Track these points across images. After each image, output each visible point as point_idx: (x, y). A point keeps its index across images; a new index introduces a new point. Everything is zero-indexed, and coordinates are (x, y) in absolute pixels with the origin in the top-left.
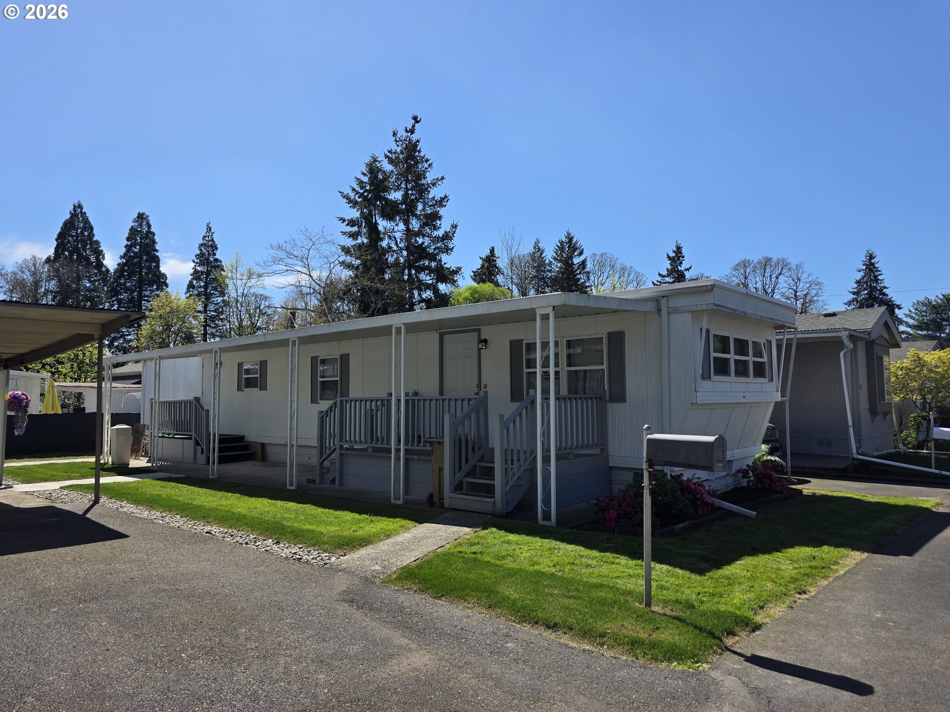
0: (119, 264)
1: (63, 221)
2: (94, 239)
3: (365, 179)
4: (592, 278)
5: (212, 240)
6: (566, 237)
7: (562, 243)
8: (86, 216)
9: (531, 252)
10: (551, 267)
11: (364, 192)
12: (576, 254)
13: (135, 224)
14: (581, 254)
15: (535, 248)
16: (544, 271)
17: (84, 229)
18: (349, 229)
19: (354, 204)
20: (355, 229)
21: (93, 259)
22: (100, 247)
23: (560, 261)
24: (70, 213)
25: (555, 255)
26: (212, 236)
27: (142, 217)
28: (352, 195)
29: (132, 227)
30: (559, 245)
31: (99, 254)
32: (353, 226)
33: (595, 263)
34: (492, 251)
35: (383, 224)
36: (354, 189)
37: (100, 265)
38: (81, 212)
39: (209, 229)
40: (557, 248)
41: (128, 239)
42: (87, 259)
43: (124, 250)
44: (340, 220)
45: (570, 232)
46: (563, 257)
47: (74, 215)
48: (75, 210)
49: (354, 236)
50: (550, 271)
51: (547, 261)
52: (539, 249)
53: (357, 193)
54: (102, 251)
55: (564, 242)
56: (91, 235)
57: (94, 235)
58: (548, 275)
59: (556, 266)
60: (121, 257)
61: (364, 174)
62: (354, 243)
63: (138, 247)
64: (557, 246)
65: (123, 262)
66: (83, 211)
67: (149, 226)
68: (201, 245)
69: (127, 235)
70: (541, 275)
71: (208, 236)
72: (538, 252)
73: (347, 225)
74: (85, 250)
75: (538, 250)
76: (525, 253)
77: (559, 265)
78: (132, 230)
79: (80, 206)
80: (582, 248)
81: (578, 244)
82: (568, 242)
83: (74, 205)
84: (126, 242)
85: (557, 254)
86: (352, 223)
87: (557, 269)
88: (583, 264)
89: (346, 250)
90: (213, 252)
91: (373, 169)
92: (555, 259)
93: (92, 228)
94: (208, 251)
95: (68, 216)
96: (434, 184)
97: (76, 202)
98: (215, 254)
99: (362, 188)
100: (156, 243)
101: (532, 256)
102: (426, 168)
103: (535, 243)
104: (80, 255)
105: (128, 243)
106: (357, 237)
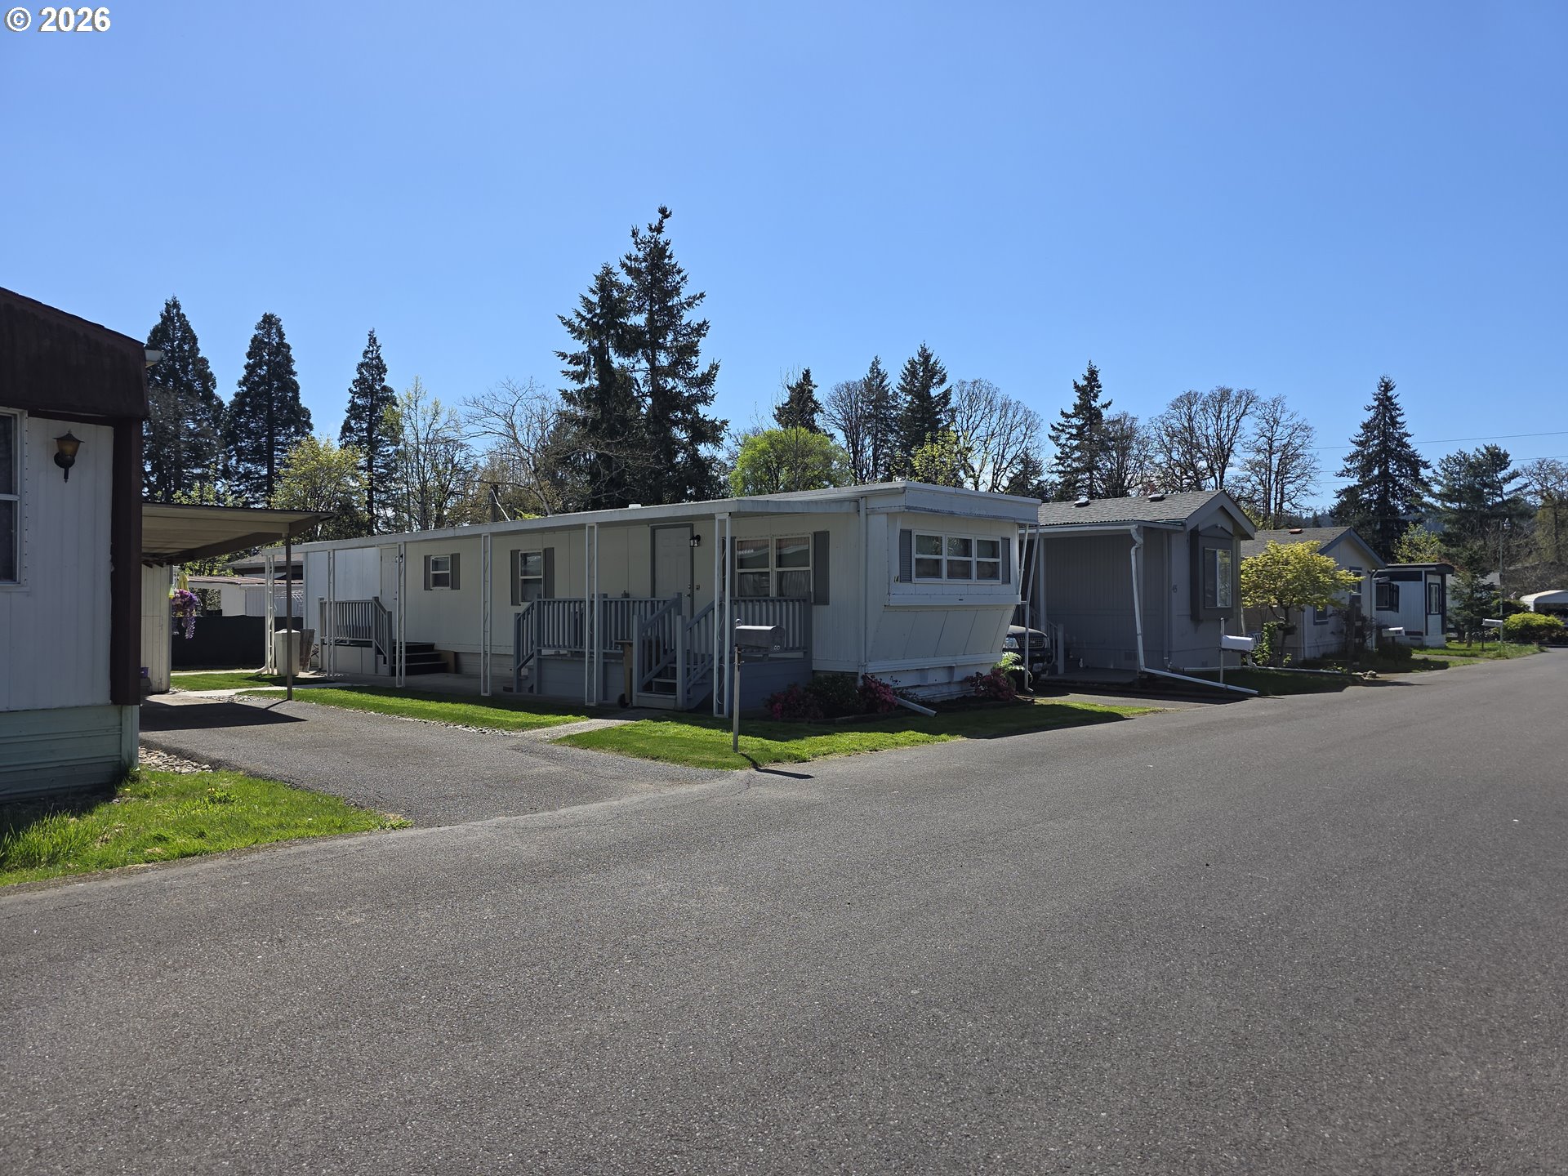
0: (237, 395)
1: (152, 328)
2: (200, 356)
3: (595, 299)
4: (958, 419)
5: (378, 357)
6: (920, 355)
7: (912, 363)
8: (185, 320)
9: (866, 378)
10: (896, 402)
11: (592, 317)
12: (935, 381)
13: (260, 332)
14: (942, 381)
15: (872, 371)
16: (887, 408)
17: (183, 340)
18: (572, 368)
19: (578, 333)
20: (580, 368)
21: (197, 385)
22: (208, 368)
23: (910, 392)
24: (161, 315)
25: (902, 383)
26: (377, 351)
27: (270, 320)
28: (576, 321)
29: (255, 336)
30: (909, 367)
31: (207, 379)
32: (577, 364)
33: (964, 396)
34: (807, 375)
35: (617, 361)
36: (579, 315)
37: (208, 396)
38: (178, 314)
39: (373, 340)
40: (906, 371)
41: (249, 356)
42: (189, 387)
43: (244, 372)
44: (559, 356)
45: (926, 347)
46: (915, 387)
47: (167, 319)
48: (168, 311)
50: (894, 408)
51: (890, 393)
52: (879, 373)
53: (584, 319)
54: (211, 374)
55: (916, 363)
56: (194, 350)
57: (198, 350)
58: (892, 413)
59: (904, 399)
60: (240, 384)
61: (594, 292)
62: (579, 387)
63: (265, 367)
64: (906, 369)
65: (243, 390)
66: (181, 312)
67: (281, 335)
68: (362, 365)
69: (248, 350)
70: (881, 413)
71: (372, 352)
72: (877, 377)
73: (570, 363)
74: (186, 373)
75: (877, 374)
76: (857, 380)
77: (909, 398)
78: (255, 340)
79: (176, 305)
80: (944, 372)
81: (939, 366)
82: (923, 362)
83: (166, 304)
84: (246, 361)
85: (906, 382)
86: (576, 359)
87: (906, 405)
88: (946, 396)
90: (380, 377)
91: (605, 283)
92: (903, 389)
93: (194, 339)
94: (372, 375)
95: (159, 320)
96: (690, 304)
97: (170, 299)
98: (383, 380)
99: (590, 311)
100: (293, 361)
101: (868, 384)
102: (678, 283)
103: (873, 363)
104: (178, 380)
105: (250, 361)
106: (584, 379)
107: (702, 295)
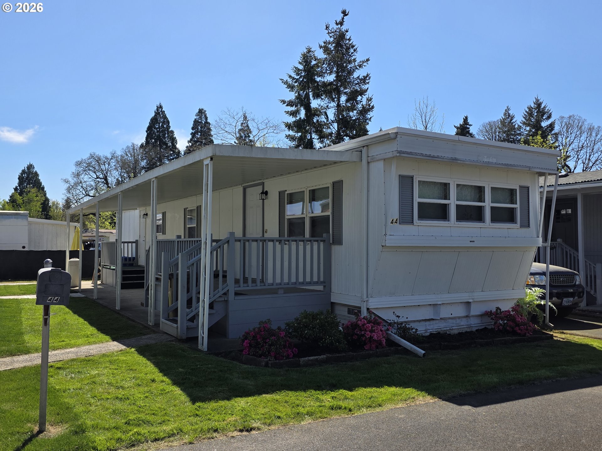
0: (187, 147)
1: (151, 118)
2: (170, 130)
3: (301, 67)
4: (560, 139)
5: (248, 126)
6: (535, 104)
7: (530, 108)
8: (164, 114)
9: (501, 119)
10: (520, 131)
11: (300, 78)
12: (544, 118)
13: (197, 117)
14: (549, 117)
15: (505, 114)
16: (515, 135)
17: (163, 122)
18: (290, 109)
19: (291, 87)
20: (294, 108)
21: (170, 144)
22: (174, 135)
23: (528, 125)
24: (155, 112)
25: (524, 120)
26: (247, 123)
27: (202, 111)
28: (290, 81)
29: (195, 119)
30: (528, 110)
31: (174, 140)
32: (292, 106)
33: (563, 125)
34: (466, 119)
35: (315, 103)
36: (290, 77)
37: (174, 147)
38: (162, 111)
39: (245, 118)
40: (526, 113)
41: (193, 129)
42: (166, 144)
43: (190, 137)
44: (282, 102)
45: (539, 98)
46: (532, 122)
47: (157, 113)
48: (157, 110)
49: (293, 114)
50: (520, 134)
51: (516, 126)
52: (509, 115)
53: (294, 79)
54: (175, 138)
55: (532, 108)
56: (169, 127)
57: (170, 127)
58: (518, 138)
59: (525, 129)
60: (189, 142)
61: (300, 63)
62: (294, 119)
63: (199, 134)
64: (526, 112)
65: (190, 145)
66: (163, 110)
67: (206, 118)
68: (240, 130)
69: (192, 126)
70: (511, 138)
71: (245, 123)
72: (508, 118)
73: (287, 105)
74: (165, 138)
75: (508, 116)
76: (496, 120)
77: (528, 128)
78: (196, 122)
79: (161, 107)
80: (550, 112)
81: (547, 109)
82: (537, 108)
83: (157, 107)
84: (191, 131)
85: (526, 119)
86: (290, 104)
87: (527, 133)
88: (552, 126)
89: (289, 126)
90: (248, 135)
91: (306, 58)
92: (524, 123)
93: (168, 122)
94: (245, 134)
95: (153, 114)
96: (360, 66)
97: (158, 104)
98: (249, 136)
99: (298, 74)
100: (211, 130)
101: (503, 122)
102: (352, 53)
103: (506, 110)
104: (161, 141)
105: (193, 131)
106: (296, 114)
107: (368, 60)
